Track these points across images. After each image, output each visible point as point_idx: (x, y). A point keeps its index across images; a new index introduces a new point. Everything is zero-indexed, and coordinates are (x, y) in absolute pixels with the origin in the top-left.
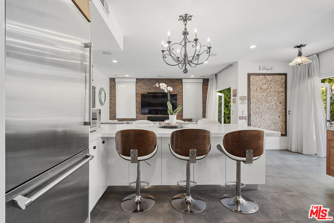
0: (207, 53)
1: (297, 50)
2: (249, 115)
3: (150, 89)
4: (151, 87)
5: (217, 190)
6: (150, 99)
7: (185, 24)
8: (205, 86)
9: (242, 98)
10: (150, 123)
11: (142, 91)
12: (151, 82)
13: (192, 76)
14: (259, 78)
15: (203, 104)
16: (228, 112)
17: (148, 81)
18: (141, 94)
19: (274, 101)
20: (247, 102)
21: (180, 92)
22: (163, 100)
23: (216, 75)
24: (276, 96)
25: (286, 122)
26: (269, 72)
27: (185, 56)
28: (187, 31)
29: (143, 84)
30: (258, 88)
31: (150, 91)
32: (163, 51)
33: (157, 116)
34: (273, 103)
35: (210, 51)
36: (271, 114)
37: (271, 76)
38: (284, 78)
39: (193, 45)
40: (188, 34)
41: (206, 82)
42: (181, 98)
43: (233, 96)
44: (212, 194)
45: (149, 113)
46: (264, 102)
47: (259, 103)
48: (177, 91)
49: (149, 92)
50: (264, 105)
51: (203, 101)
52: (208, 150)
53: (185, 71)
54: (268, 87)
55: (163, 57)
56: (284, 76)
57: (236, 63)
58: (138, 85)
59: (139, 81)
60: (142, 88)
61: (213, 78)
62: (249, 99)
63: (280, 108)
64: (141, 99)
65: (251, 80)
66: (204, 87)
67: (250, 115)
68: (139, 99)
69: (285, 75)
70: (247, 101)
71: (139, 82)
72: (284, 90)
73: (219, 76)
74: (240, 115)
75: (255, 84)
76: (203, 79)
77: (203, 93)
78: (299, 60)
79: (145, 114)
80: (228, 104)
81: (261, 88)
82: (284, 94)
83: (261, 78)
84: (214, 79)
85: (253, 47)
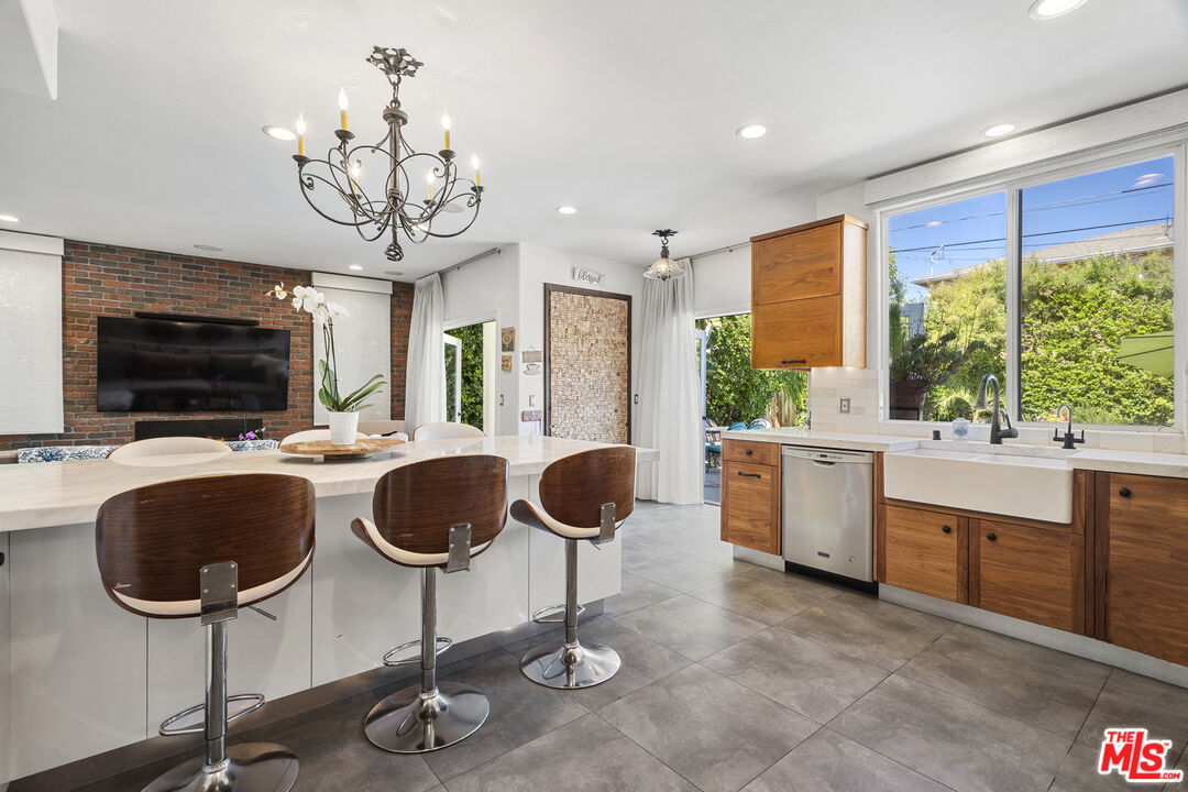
0: (470, 205)
1: (659, 239)
2: (548, 408)
3: (153, 301)
4: (158, 289)
5: (502, 648)
6: (138, 343)
7: (395, 85)
8: (401, 307)
9: (529, 357)
10: (214, 450)
11: (100, 303)
12: (156, 269)
13: (356, 268)
14: (572, 301)
15: (392, 371)
16: (472, 400)
17: (138, 261)
18: (100, 318)
19: (604, 367)
20: (541, 369)
21: (301, 324)
22: (208, 352)
23: (442, 275)
24: (610, 354)
25: (629, 425)
26: (594, 287)
27: (394, 197)
28: (401, 109)
29: (105, 270)
30: (570, 331)
31: (149, 308)
32: (301, 161)
33: (191, 418)
34: (603, 373)
35: (479, 201)
36: (598, 403)
37: (598, 299)
38: (626, 307)
39: (437, 170)
40: (405, 122)
41: (403, 296)
42: (304, 347)
43: (503, 350)
44: (494, 664)
45: (137, 407)
46: (582, 371)
47: (570, 371)
48: (289, 317)
49: (145, 310)
50: (582, 380)
51: (392, 360)
52: (501, 521)
53: (392, 253)
54: (592, 327)
55: (301, 181)
56: (625, 303)
57: (513, 246)
58: (74, 273)
59: (85, 254)
60: (104, 290)
61: (431, 284)
62: (547, 360)
63: (617, 388)
64: (99, 342)
65: (553, 303)
66: (397, 313)
67: (550, 409)
68: (87, 341)
69: (628, 299)
70: (541, 364)
71: (86, 261)
72: (625, 339)
73: (454, 280)
74: (524, 406)
75: (563, 317)
76: (395, 283)
77: (392, 332)
78: (662, 267)
79: (119, 410)
80: (470, 374)
81: (576, 331)
82: (625, 350)
83: (576, 301)
84: (436, 287)
85: (568, 210)
